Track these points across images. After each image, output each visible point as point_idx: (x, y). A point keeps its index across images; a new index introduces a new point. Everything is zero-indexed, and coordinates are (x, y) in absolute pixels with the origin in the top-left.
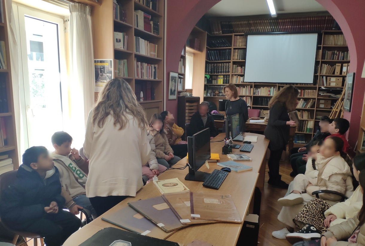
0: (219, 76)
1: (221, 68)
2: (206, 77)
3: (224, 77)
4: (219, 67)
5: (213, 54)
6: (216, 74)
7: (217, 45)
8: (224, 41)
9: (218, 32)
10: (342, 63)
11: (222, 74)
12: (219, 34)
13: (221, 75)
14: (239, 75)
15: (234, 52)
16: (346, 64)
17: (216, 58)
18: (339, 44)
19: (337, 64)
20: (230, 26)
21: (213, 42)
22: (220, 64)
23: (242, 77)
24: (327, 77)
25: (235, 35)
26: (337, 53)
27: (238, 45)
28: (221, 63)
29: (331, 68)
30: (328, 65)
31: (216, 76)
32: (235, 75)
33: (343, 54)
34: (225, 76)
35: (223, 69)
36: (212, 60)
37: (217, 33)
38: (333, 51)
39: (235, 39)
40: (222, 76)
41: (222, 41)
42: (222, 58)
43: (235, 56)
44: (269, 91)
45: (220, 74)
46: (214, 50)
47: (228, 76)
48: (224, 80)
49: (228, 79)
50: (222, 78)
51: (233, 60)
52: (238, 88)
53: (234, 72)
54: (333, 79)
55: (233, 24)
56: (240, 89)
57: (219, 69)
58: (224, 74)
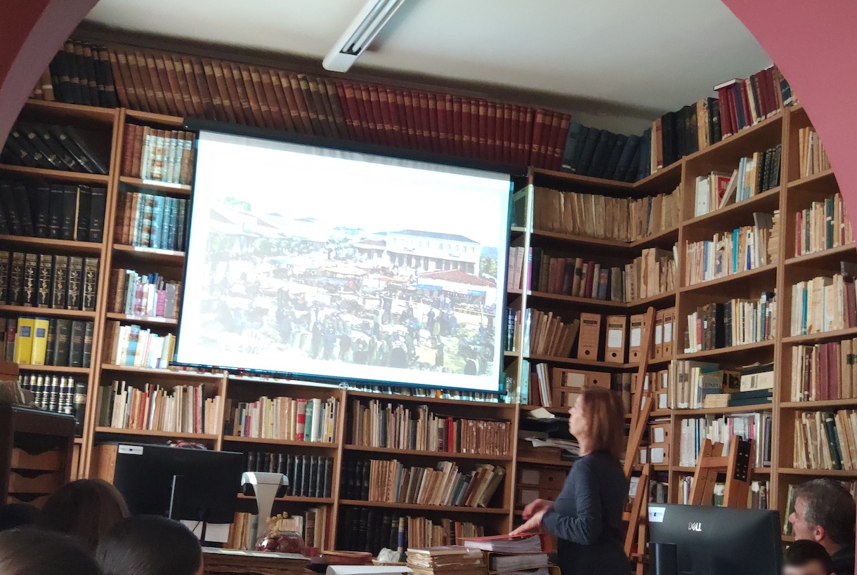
0: (22, 322)
1: (39, 277)
3: (53, 331)
4: (25, 269)
6: (4, 306)
10: (606, 312)
11: (41, 310)
13: (33, 316)
14: (144, 325)
15: (121, 205)
16: (622, 320)
18: (589, 231)
19: (585, 316)
20: (102, 71)
22: (31, 257)
23: (162, 339)
24: (551, 365)
25: (129, 120)
26: (584, 271)
28: (39, 250)
29: (564, 329)
30: (554, 317)
31: (3, 320)
32: (125, 323)
33: (605, 275)
34: (60, 324)
38: (570, 260)
39: (131, 136)
40: (42, 324)
42: (49, 222)
43: (127, 221)
44: (302, 419)
45: (28, 308)
47: (76, 327)
48: (51, 346)
49: (75, 339)
50: (41, 333)
51: (116, 241)
52: (138, 391)
53: (117, 306)
54: (576, 379)
55: (113, 60)
56: (148, 399)
57: (23, 283)
58: (54, 311)
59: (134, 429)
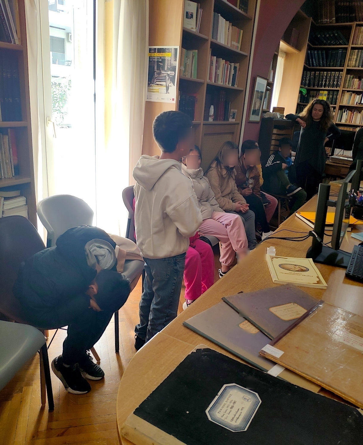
0: (321, 92)
1: (326, 78)
2: (301, 92)
3: (329, 94)
4: (323, 76)
5: (316, 55)
6: (316, 88)
7: (325, 41)
8: (336, 35)
9: (329, 20)
11: (327, 88)
12: (330, 23)
13: (324, 90)
14: (354, 92)
15: (351, 54)
17: (319, 61)
20: (352, 10)
21: (319, 36)
22: (326, 73)
23: (358, 96)
25: (357, 25)
27: (359, 43)
28: (327, 70)
31: (315, 92)
32: (348, 91)
34: (331, 93)
35: (330, 81)
36: (313, 66)
37: (327, 22)
39: (357, 31)
40: (326, 92)
41: (334, 35)
42: (330, 62)
43: (352, 60)
45: (323, 88)
46: (318, 49)
47: (335, 93)
48: (328, 99)
49: (335, 97)
50: (325, 95)
51: (348, 66)
52: (350, 112)
53: (346, 86)
55: (356, 5)
56: (353, 114)
57: (322, 81)
58: (330, 89)
59: (348, 123)
